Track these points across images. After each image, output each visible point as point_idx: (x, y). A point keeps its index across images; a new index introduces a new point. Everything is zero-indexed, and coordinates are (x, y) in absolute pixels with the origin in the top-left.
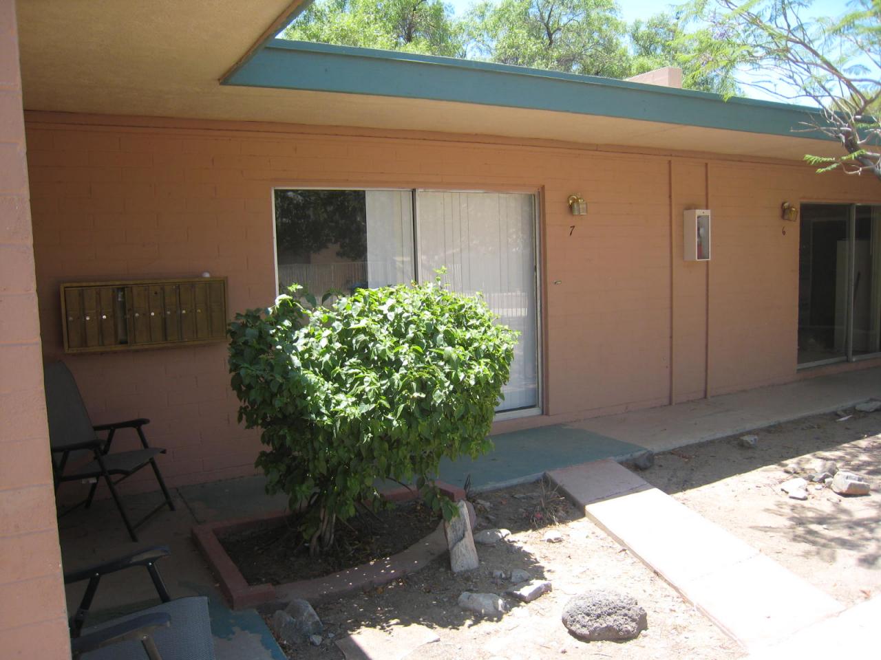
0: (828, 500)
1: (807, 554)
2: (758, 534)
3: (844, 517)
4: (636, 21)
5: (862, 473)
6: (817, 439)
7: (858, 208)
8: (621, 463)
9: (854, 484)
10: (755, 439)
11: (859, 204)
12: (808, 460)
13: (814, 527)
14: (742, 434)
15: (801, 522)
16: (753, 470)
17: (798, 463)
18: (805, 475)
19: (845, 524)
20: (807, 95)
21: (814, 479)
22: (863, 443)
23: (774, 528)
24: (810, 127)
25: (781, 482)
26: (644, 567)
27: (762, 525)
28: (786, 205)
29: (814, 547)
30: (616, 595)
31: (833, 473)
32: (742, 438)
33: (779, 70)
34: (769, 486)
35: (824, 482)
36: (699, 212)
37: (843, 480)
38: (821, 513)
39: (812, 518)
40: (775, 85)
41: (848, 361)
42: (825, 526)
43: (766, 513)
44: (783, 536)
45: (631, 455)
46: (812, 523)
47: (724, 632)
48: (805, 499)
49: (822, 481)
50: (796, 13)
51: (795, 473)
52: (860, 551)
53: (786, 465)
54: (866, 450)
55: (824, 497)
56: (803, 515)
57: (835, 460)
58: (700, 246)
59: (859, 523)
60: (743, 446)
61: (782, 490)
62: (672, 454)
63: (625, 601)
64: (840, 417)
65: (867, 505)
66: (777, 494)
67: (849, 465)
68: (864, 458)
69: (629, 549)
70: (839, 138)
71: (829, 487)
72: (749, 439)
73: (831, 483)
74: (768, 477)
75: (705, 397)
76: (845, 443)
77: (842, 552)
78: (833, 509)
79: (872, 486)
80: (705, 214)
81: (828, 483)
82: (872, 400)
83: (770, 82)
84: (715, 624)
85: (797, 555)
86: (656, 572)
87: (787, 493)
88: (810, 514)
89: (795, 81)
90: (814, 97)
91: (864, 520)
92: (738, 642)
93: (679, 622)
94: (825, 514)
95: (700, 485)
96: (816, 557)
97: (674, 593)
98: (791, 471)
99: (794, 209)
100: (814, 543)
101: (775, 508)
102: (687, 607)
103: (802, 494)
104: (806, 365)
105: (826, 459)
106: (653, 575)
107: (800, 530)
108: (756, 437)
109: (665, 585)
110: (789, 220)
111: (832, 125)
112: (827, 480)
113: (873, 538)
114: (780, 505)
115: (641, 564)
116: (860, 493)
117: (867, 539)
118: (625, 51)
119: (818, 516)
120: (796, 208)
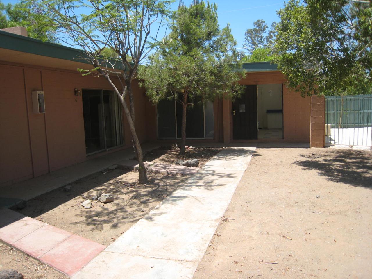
0: (99, 206)
1: (92, 230)
2: (73, 226)
3: (106, 212)
4: (9, 4)
5: (111, 193)
6: (95, 183)
7: (103, 91)
8: (11, 208)
9: (108, 198)
10: (70, 187)
11: (104, 90)
12: (92, 192)
13: (95, 218)
14: (65, 186)
15: (90, 217)
16: (70, 200)
17: (88, 194)
18: (91, 198)
19: (106, 214)
20: (79, 45)
21: (94, 199)
22: (111, 182)
23: (79, 222)
24: (80, 58)
25: (81, 202)
26: (22, 254)
27: (74, 222)
28: (76, 89)
29: (95, 226)
30: (6, 272)
31: (100, 195)
32: (65, 187)
33: (68, 34)
34: (77, 205)
35: (98, 199)
36: (38, 92)
37: (104, 197)
38: (97, 212)
39: (94, 214)
40: (66, 39)
41: (105, 151)
42: (98, 217)
43: (76, 217)
44: (83, 224)
45: (15, 204)
46: (94, 217)
47: (60, 272)
48: (91, 208)
49: (97, 199)
50: (72, 10)
51: (87, 198)
52: (112, 223)
53: (83, 195)
54: (112, 184)
55: (98, 205)
56: (91, 214)
57: (101, 190)
58: (40, 107)
59: (112, 212)
60: (66, 191)
61: (82, 206)
62: (34, 199)
63: (11, 273)
64: (103, 173)
65: (113, 205)
66: (80, 208)
67: (106, 191)
68: (112, 187)
69: (15, 248)
70: (92, 63)
71: (99, 201)
72: (68, 187)
73: (100, 199)
74: (76, 202)
75: (49, 172)
76: (105, 183)
77: (105, 225)
78: (101, 209)
79: (115, 197)
80: (41, 93)
81: (99, 199)
82: (114, 164)
83: (64, 38)
84: (56, 270)
85: (89, 231)
86: (28, 255)
87: (84, 206)
88: (93, 213)
89: (74, 39)
90: (82, 46)
91: (112, 211)
92: (66, 274)
93: (39, 274)
94: (98, 212)
95: (48, 211)
96: (96, 230)
97: (37, 262)
98: (85, 197)
99: (79, 91)
100: (95, 224)
101: (80, 213)
102: (43, 266)
103: (89, 206)
104: (89, 154)
105: (98, 190)
106: (27, 256)
107: (90, 220)
108: (71, 186)
109: (33, 260)
110: (78, 95)
111: (89, 57)
112: (98, 198)
113: (115, 217)
114: (81, 212)
115: (21, 253)
116: (111, 201)
117: (114, 218)
118: (4, 17)
119: (96, 213)
120: (80, 91)
